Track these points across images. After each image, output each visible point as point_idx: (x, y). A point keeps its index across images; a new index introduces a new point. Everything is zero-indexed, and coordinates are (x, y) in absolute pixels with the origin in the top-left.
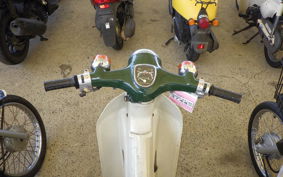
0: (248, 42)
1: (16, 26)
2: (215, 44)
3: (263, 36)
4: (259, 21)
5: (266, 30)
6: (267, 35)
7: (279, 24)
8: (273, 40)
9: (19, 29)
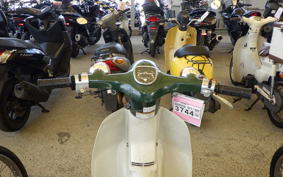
0: (250, 109)
1: (20, 89)
2: (217, 105)
3: (263, 99)
4: (256, 86)
5: (265, 92)
6: (267, 97)
7: (276, 85)
8: (274, 100)
9: (23, 91)
